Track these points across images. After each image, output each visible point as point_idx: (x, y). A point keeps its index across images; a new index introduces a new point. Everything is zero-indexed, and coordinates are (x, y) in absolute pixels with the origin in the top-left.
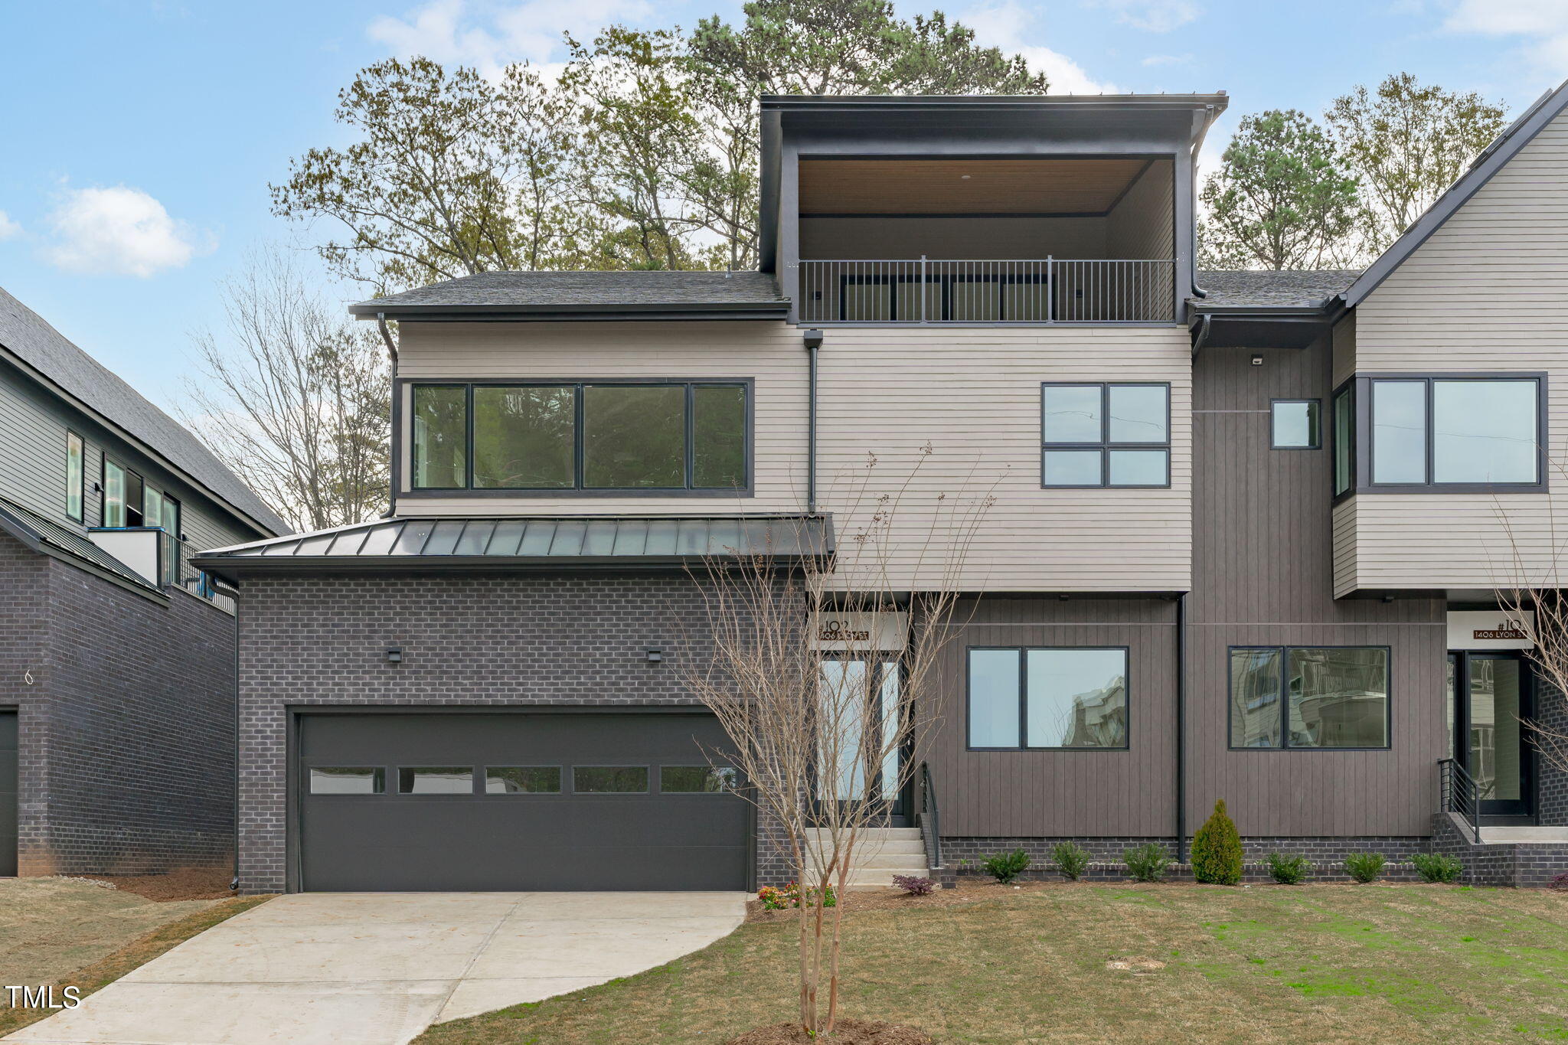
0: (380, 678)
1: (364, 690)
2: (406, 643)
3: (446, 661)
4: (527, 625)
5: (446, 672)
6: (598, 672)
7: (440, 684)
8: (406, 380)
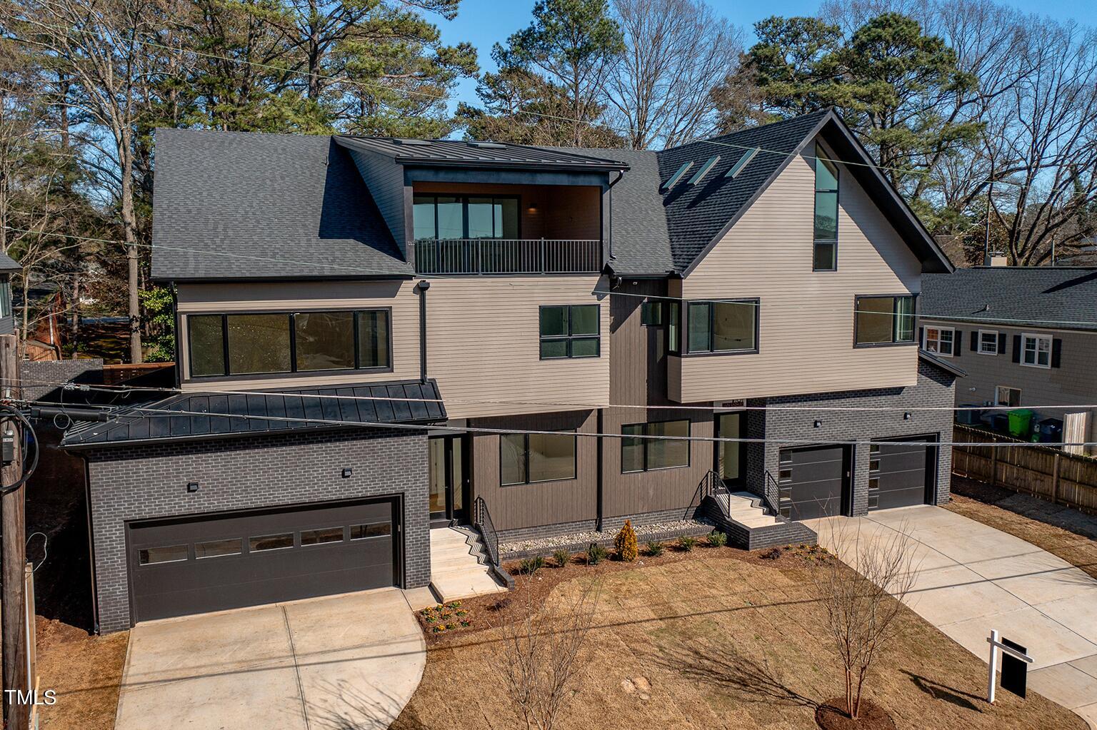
0: (185, 499)
1: (175, 507)
2: (201, 478)
3: (225, 486)
4: (273, 462)
5: (226, 492)
6: (316, 484)
7: (222, 499)
8: (184, 313)
